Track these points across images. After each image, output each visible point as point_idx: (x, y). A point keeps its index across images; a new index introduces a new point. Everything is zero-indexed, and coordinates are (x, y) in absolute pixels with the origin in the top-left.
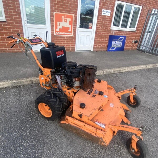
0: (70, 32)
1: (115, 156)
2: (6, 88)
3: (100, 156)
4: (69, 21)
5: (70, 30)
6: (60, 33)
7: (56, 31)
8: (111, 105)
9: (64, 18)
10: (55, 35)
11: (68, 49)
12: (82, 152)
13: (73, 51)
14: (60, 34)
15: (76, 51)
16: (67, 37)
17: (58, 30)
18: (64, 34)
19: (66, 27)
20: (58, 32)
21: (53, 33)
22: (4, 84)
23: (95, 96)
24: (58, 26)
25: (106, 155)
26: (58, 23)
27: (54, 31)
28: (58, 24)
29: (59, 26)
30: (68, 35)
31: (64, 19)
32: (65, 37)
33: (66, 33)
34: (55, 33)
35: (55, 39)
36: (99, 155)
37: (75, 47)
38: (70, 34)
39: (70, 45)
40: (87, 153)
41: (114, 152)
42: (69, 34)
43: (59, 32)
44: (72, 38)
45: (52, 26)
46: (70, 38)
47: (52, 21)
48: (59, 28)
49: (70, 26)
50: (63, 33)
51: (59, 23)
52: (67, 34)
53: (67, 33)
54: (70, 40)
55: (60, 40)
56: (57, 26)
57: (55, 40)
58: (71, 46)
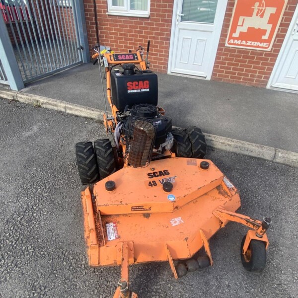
0: (265, 41)
1: (93, 291)
2: (92, 119)
3: (78, 269)
4: (271, 14)
5: (266, 37)
6: (239, 42)
7: (231, 37)
8: (176, 219)
9: (259, 6)
10: (227, 45)
11: (250, 80)
12: (69, 244)
13: (259, 86)
14: (238, 45)
15: (268, 87)
16: (254, 52)
17: (236, 35)
18: (248, 44)
19: (259, 29)
20: (234, 39)
21: (224, 40)
22: (90, 113)
23: (156, 185)
24: (238, 27)
25: (85, 277)
26: (241, 18)
27: (226, 37)
28: (240, 23)
29: (242, 26)
30: (258, 47)
31: (259, 9)
32: (248, 52)
33: (253, 43)
34: (229, 40)
35: (224, 54)
36: (78, 267)
37: (268, 78)
38: (265, 45)
39: (255, 72)
40: (71, 250)
41: (99, 285)
42: (261, 45)
43: (238, 39)
44: (266, 55)
45: (226, 26)
46: (261, 54)
47: (228, 15)
48: (239, 30)
49: (269, 28)
50: (246, 43)
51: (244, 19)
52: (255, 45)
53: (256, 43)
54: (261, 59)
55: (237, 56)
56: (237, 25)
57: (224, 57)
58: (257, 74)
